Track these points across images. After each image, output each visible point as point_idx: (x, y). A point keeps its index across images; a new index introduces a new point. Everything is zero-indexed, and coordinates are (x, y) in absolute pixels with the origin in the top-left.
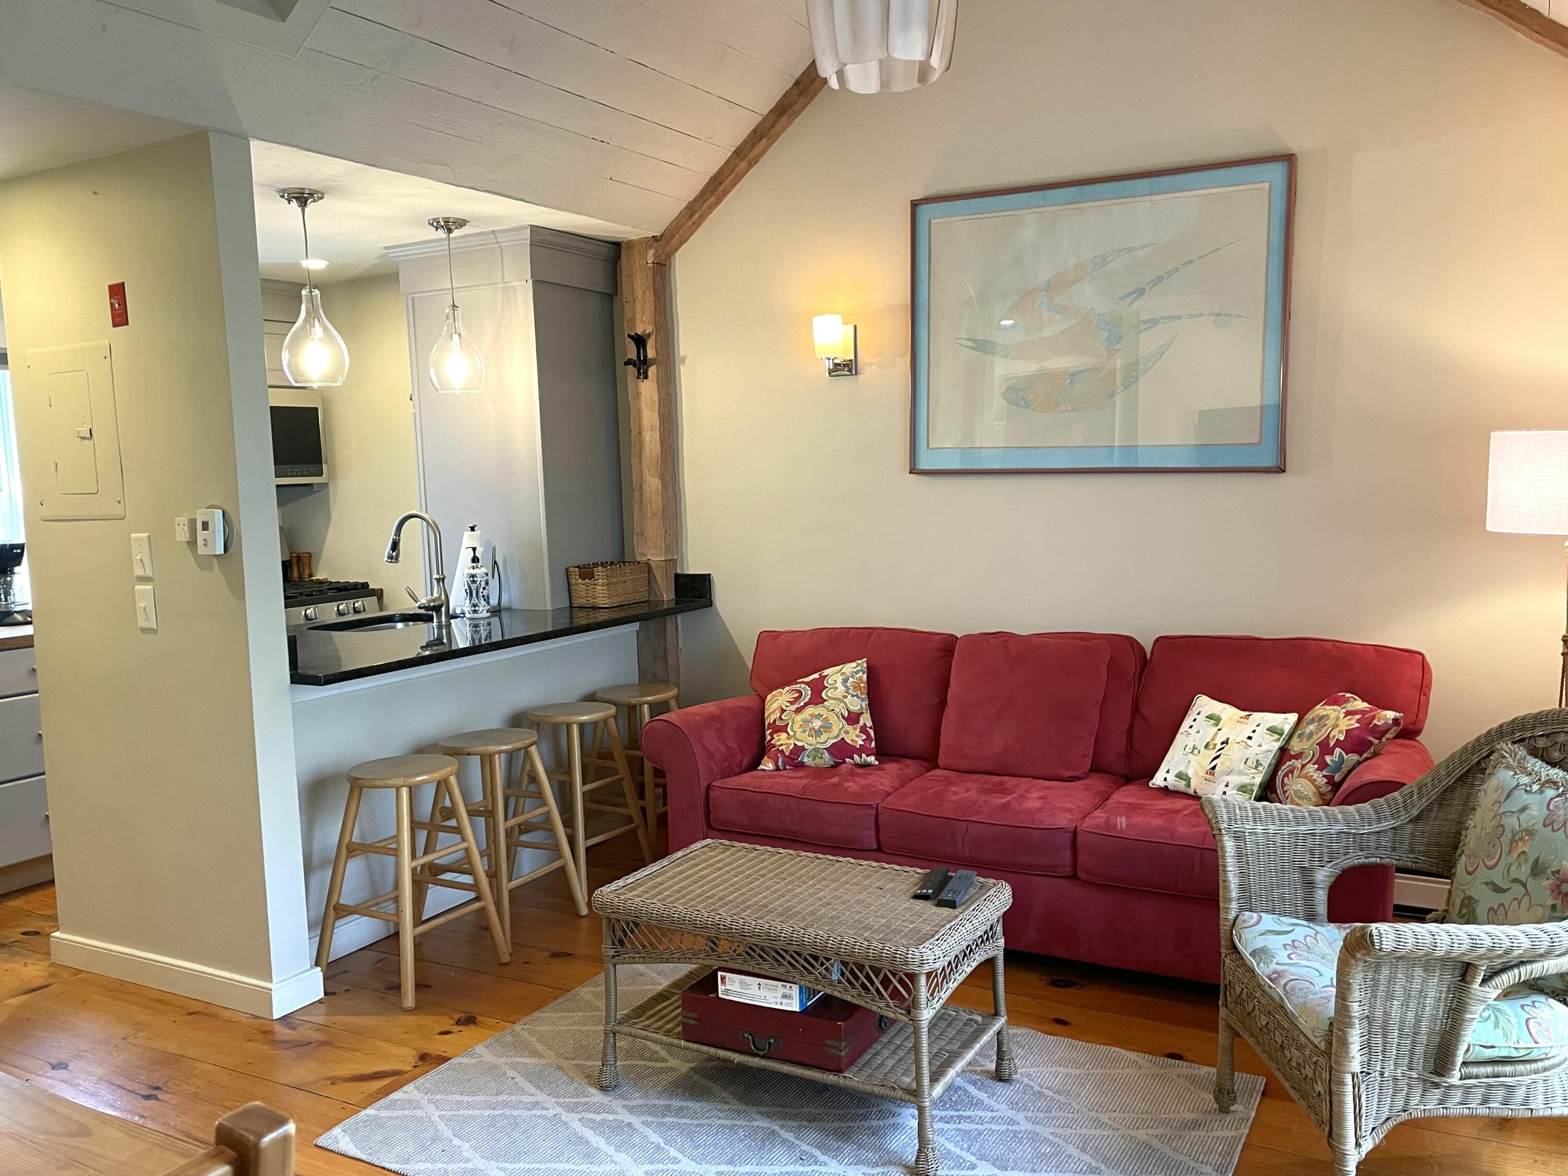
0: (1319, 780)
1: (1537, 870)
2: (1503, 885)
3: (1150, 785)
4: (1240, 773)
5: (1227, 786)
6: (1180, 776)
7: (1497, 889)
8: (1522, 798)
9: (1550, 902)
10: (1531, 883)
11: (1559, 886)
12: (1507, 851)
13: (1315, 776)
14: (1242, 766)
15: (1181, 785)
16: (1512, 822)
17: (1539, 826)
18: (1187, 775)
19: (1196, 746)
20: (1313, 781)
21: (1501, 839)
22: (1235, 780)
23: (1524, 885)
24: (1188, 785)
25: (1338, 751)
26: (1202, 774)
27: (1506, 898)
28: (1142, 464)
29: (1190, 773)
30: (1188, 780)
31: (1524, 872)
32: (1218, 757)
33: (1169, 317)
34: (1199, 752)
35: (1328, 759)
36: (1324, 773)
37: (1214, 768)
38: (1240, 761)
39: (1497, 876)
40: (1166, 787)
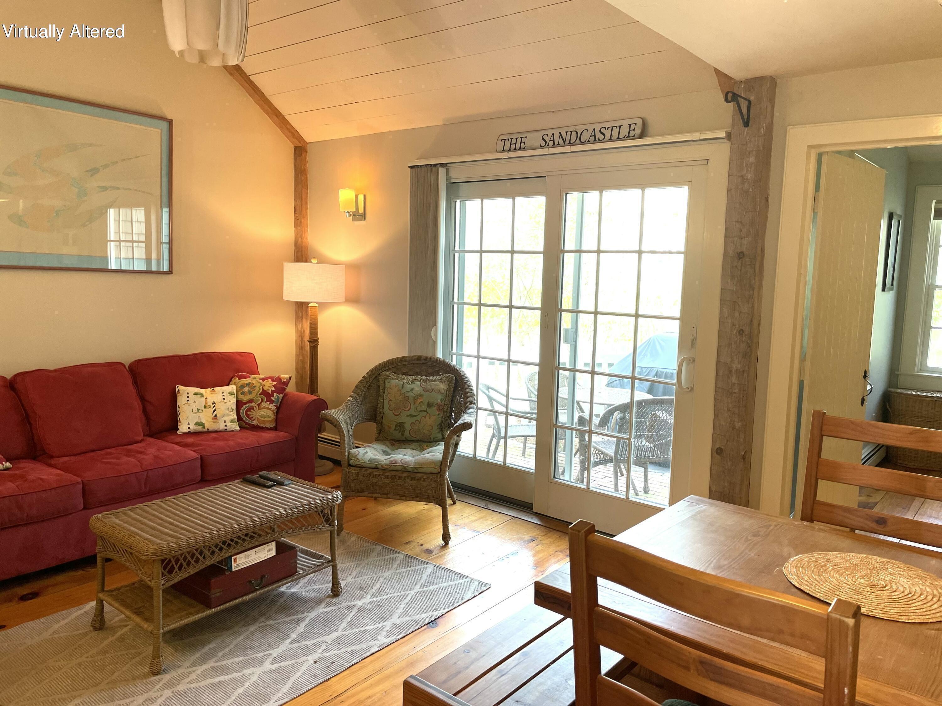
0: (273, 408)
1: (430, 405)
2: (414, 414)
3: (178, 433)
4: (229, 415)
5: (225, 422)
6: (197, 424)
7: (412, 416)
8: (408, 387)
9: (437, 413)
10: (428, 410)
11: (439, 408)
12: (413, 403)
13: (270, 407)
14: (228, 412)
15: (200, 428)
16: (410, 394)
17: (423, 392)
18: (201, 423)
19: (199, 408)
20: (270, 409)
21: (409, 400)
22: (228, 419)
23: (426, 411)
24: (204, 427)
25: (275, 394)
26: (211, 420)
27: (418, 418)
28: (94, 266)
29: (203, 421)
30: (203, 425)
31: (424, 407)
32: (215, 411)
33: (113, 187)
34: (202, 411)
35: (273, 398)
36: (274, 404)
37: (216, 416)
38: (226, 409)
39: (412, 412)
40: (189, 432)
